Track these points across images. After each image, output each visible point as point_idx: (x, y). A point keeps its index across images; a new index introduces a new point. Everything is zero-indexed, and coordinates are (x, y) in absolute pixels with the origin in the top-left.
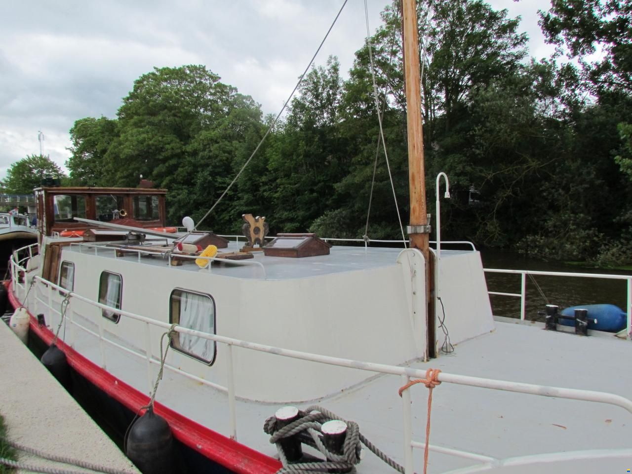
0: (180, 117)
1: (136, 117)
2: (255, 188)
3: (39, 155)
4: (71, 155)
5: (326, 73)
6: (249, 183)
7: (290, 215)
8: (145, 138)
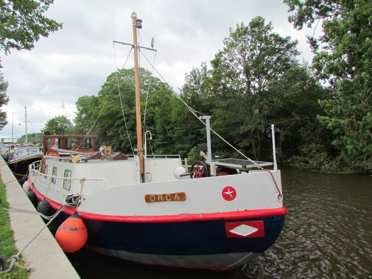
0: (129, 95)
1: (107, 96)
2: (165, 132)
3: (61, 116)
4: (76, 116)
5: (200, 71)
6: (162, 129)
7: (182, 146)
8: (111, 107)
